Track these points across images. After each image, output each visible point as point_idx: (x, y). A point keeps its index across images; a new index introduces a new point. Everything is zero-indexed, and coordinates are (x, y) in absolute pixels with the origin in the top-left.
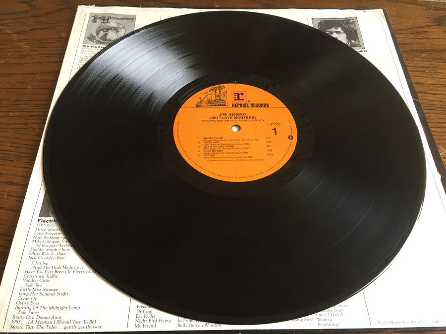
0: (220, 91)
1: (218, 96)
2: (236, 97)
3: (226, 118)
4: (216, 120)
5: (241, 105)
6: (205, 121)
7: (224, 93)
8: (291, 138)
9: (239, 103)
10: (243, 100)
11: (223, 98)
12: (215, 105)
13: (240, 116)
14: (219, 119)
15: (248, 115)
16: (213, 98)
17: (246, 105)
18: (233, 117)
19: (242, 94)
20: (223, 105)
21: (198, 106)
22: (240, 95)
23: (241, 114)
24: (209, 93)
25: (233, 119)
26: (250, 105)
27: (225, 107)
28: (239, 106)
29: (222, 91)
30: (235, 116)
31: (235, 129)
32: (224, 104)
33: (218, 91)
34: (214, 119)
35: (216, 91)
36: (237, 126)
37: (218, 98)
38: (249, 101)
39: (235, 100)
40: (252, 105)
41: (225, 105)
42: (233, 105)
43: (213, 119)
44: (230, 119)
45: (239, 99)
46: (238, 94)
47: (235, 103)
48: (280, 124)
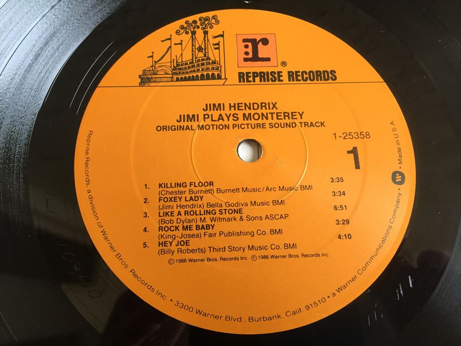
0: (206, 33)
1: (200, 49)
2: (250, 50)
3: (221, 116)
4: (195, 124)
5: (263, 76)
6: (164, 128)
7: (216, 41)
8: (399, 178)
9: (258, 70)
10: (268, 59)
11: (213, 54)
12: (193, 79)
13: (259, 111)
14: (202, 123)
15: (281, 108)
16: (187, 57)
17: (275, 77)
18: (240, 114)
19: (265, 42)
20: (213, 77)
21: (145, 79)
22: (260, 45)
23: (263, 105)
24: (176, 39)
25: (241, 121)
26: (285, 77)
27: (221, 82)
28: (257, 79)
29: (212, 33)
30: (247, 112)
31: (245, 152)
32: (216, 74)
33: (200, 33)
34: (189, 124)
35: (194, 33)
36: (251, 142)
37: (201, 55)
38: (284, 64)
39: (246, 60)
40: (291, 74)
41: (219, 77)
42: (243, 77)
43: (185, 124)
44: (231, 122)
45: (256, 58)
46: (254, 43)
47: (245, 70)
48: (367, 135)
